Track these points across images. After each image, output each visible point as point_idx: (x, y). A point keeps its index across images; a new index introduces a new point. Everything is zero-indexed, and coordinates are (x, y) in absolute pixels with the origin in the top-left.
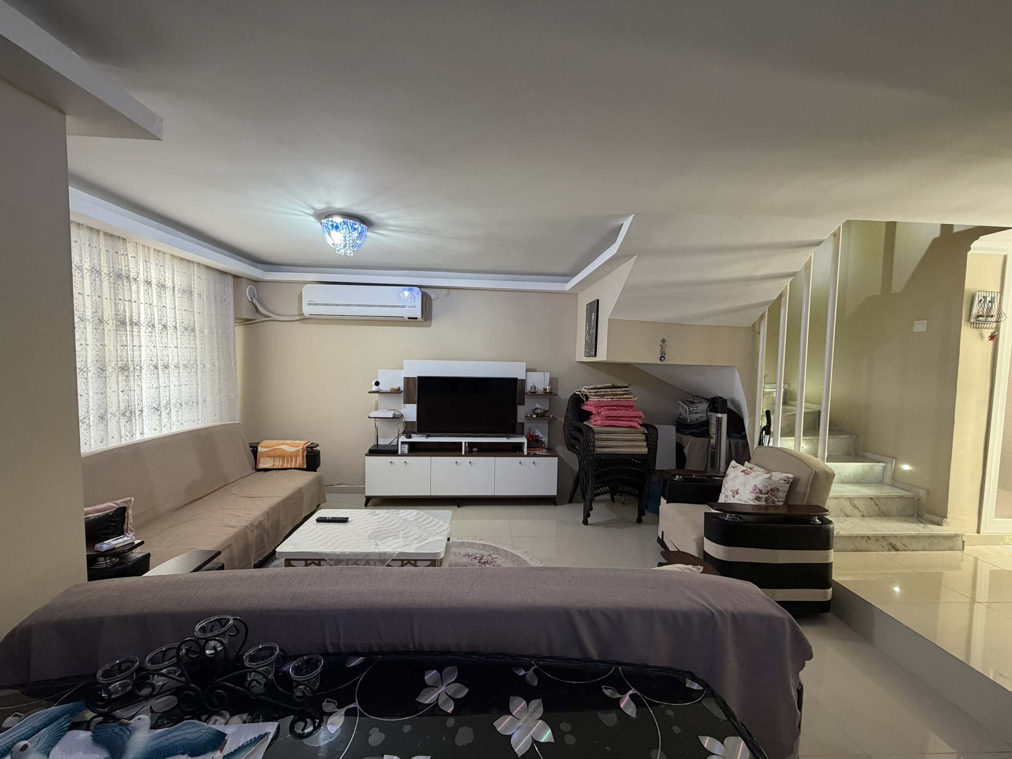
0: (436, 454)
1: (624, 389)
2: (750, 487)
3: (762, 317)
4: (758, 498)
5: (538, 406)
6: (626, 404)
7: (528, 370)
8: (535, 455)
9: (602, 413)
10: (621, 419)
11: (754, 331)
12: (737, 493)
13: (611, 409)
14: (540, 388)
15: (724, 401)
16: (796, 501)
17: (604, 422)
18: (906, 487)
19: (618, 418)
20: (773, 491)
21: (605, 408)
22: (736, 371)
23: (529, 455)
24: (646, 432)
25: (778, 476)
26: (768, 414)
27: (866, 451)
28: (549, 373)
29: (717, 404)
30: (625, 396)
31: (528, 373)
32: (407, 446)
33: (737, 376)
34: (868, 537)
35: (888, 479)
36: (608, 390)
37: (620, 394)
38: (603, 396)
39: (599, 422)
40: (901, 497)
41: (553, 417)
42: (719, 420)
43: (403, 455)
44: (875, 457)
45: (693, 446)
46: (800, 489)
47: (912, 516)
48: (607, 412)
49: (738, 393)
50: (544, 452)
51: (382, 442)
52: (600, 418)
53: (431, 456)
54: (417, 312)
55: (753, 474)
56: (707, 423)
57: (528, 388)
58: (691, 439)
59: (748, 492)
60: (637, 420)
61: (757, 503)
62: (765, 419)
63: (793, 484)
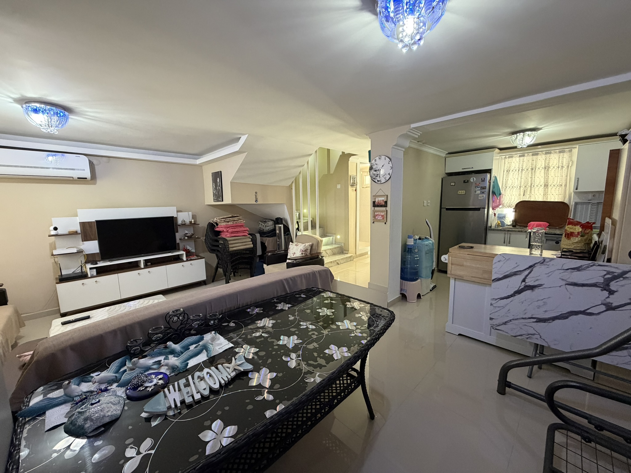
0: (121, 271)
1: (238, 217)
2: (299, 250)
3: (293, 182)
4: (302, 254)
5: (187, 232)
6: (240, 225)
7: (178, 212)
8: (191, 260)
9: (230, 231)
10: (239, 232)
11: (290, 187)
12: (295, 254)
13: (233, 228)
14: (187, 222)
15: (281, 219)
16: (313, 252)
17: (231, 235)
18: (339, 244)
19: (237, 232)
20: (306, 251)
21: (230, 228)
22: (285, 206)
23: (187, 260)
24: (251, 237)
25: (307, 244)
26: (297, 222)
27: (327, 233)
28: (191, 212)
29: (278, 221)
30: (239, 221)
31: (178, 213)
32: (95, 270)
33: (286, 207)
34: (332, 262)
35: (334, 242)
36: (231, 219)
37: (236, 220)
38: (228, 222)
39: (228, 235)
40: (338, 247)
41: (198, 237)
42: (280, 228)
43: (92, 277)
44: (330, 235)
45: (269, 242)
46: (314, 248)
47: (341, 253)
48: (232, 230)
49: (287, 216)
50: (195, 257)
51: (64, 273)
52: (229, 233)
53: (118, 273)
54: (87, 174)
55: (299, 245)
56: (274, 230)
57: (180, 222)
58: (268, 239)
59: (299, 252)
60: (246, 232)
61: (302, 255)
62: (297, 224)
63: (312, 246)
